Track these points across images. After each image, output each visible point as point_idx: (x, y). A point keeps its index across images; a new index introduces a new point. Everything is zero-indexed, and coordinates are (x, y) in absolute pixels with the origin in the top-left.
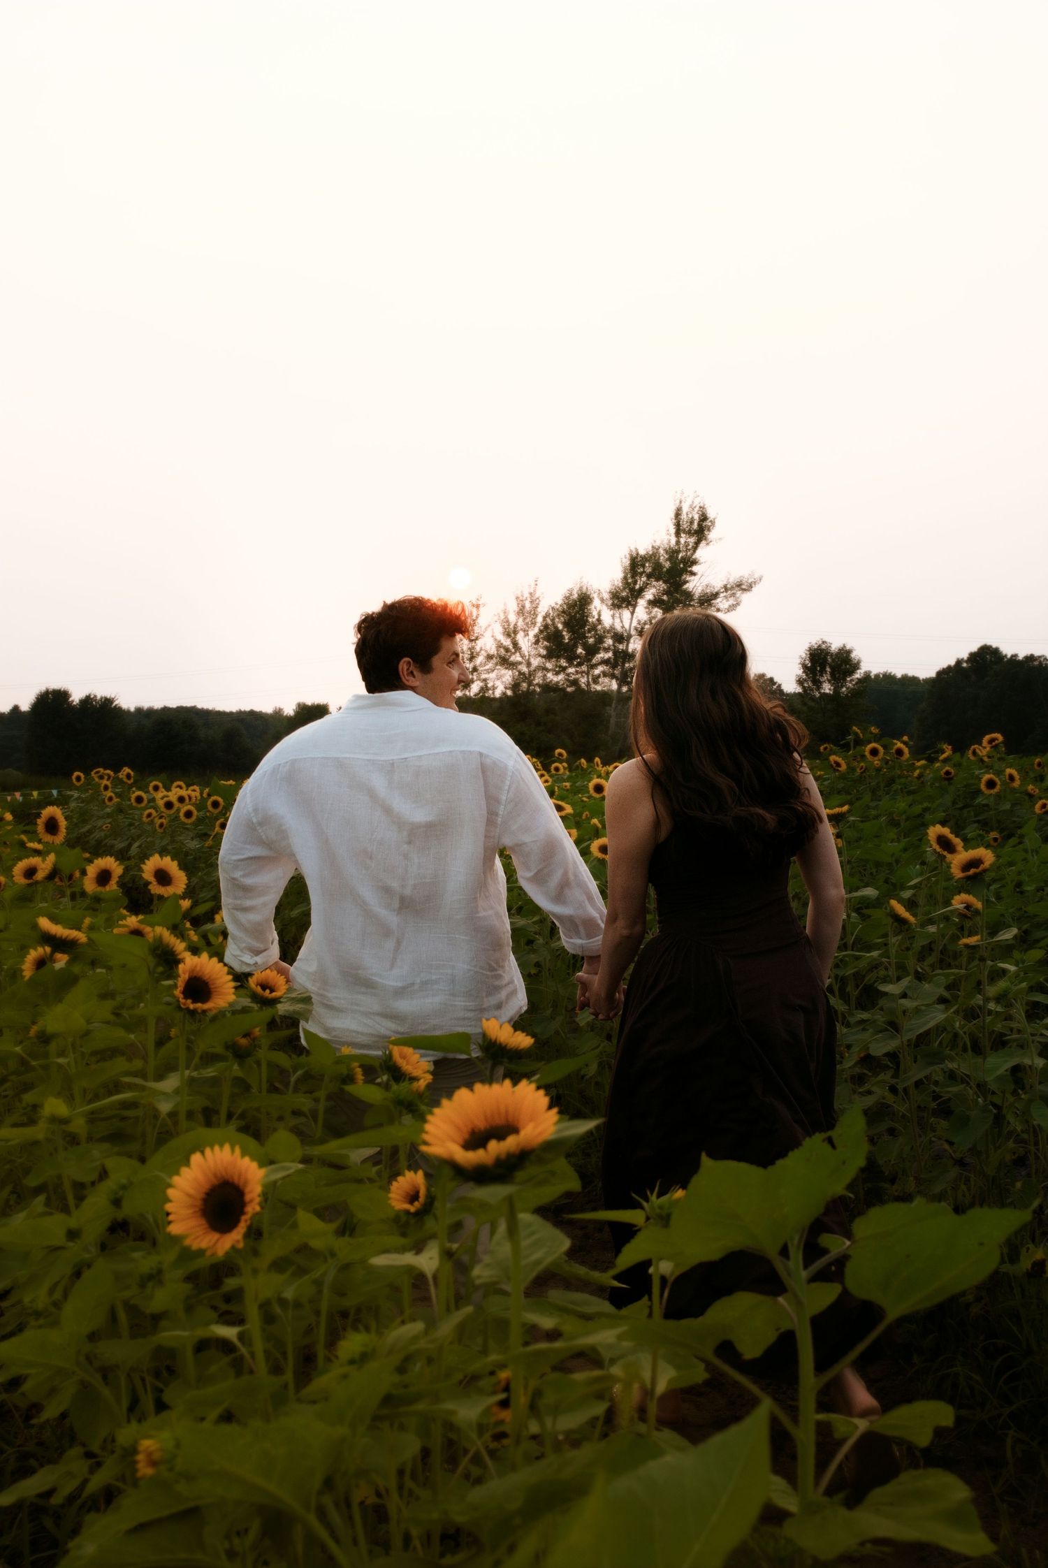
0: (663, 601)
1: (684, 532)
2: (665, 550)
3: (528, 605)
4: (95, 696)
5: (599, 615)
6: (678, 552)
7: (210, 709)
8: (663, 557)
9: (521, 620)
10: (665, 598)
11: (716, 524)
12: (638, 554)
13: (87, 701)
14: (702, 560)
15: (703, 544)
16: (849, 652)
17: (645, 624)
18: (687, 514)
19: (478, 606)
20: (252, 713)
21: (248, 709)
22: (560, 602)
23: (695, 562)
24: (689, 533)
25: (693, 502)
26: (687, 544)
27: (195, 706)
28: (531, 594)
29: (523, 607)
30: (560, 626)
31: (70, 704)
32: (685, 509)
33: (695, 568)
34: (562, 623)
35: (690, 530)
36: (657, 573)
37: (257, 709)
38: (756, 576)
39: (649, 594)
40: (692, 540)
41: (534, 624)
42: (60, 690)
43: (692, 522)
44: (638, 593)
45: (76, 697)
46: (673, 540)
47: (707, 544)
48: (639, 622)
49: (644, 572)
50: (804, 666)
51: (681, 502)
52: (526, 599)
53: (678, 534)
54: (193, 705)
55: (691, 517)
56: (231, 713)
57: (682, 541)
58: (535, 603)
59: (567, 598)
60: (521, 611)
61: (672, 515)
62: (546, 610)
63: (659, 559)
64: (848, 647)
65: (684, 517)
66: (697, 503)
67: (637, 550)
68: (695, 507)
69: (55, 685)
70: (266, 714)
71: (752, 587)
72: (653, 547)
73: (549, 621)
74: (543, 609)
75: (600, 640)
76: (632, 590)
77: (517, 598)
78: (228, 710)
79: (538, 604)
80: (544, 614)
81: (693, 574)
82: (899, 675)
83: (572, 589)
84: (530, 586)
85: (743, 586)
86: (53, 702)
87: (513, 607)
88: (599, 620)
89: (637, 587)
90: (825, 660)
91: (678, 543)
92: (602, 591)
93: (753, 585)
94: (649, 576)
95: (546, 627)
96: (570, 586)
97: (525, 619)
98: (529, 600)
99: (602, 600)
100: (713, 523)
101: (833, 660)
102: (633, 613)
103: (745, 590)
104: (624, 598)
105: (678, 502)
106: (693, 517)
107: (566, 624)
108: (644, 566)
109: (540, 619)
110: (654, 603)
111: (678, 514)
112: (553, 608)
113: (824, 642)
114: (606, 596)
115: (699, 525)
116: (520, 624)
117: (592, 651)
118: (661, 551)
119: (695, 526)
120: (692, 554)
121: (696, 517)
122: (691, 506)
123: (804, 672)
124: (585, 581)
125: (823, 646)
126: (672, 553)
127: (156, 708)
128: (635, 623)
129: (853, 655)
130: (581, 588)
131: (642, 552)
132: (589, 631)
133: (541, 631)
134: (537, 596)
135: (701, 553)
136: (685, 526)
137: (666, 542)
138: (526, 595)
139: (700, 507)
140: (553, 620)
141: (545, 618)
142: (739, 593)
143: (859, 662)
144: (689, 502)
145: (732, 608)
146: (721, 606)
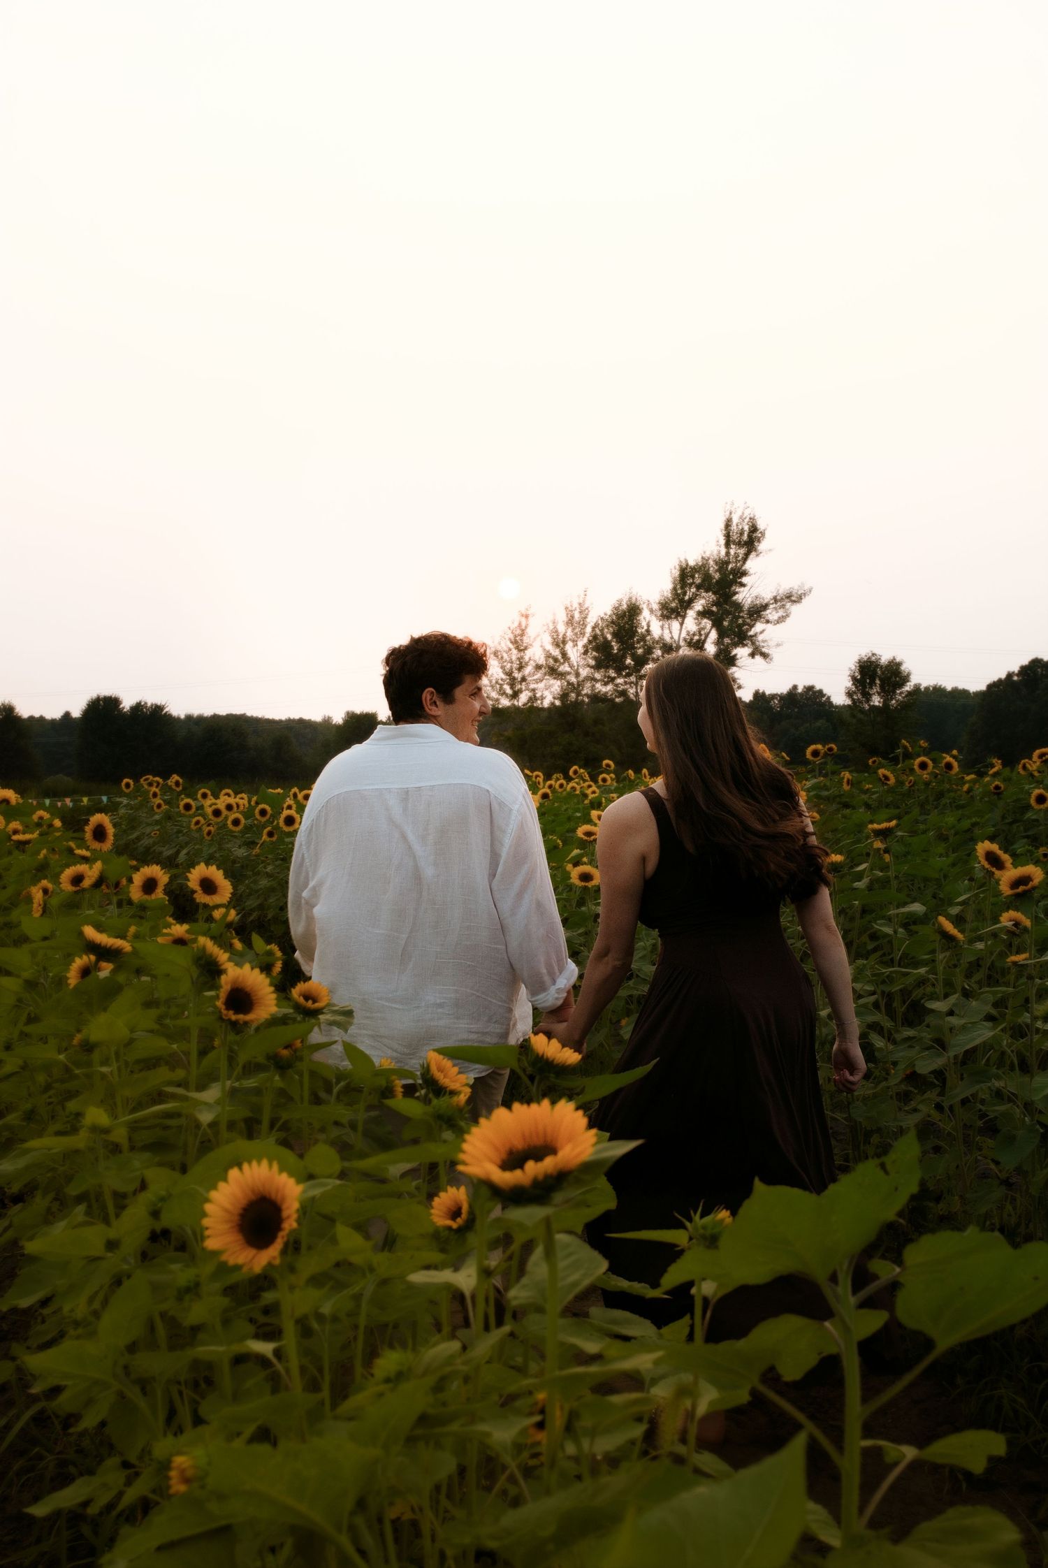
0: (713, 612)
1: (734, 543)
2: (716, 562)
3: (577, 615)
4: (146, 703)
5: (648, 626)
6: (728, 563)
7: (260, 717)
8: (713, 568)
9: (570, 630)
10: (714, 609)
11: (766, 535)
12: (687, 565)
13: (138, 708)
14: (751, 571)
15: (753, 555)
16: (899, 664)
17: (695, 634)
18: (737, 525)
19: (527, 617)
20: (301, 721)
21: (297, 717)
22: (609, 612)
23: (744, 574)
24: (739, 544)
25: (743, 513)
26: (736, 555)
27: (245, 714)
28: (580, 604)
29: (572, 617)
30: (609, 637)
31: (120, 711)
32: (735, 520)
33: (745, 580)
34: (610, 633)
35: (740, 541)
36: (706, 584)
37: (306, 717)
38: (806, 588)
39: (699, 605)
40: (742, 551)
41: (583, 634)
42: (111, 697)
43: (742, 533)
44: (687, 604)
45: (127, 703)
46: (723, 551)
47: (757, 555)
48: (688, 633)
49: (693, 583)
50: (854, 678)
51: (731, 513)
52: (575, 610)
53: (727, 545)
54: (242, 713)
55: (740, 527)
56: (280, 721)
57: (732, 552)
58: (584, 613)
59: (616, 608)
60: (570, 622)
61: (722, 526)
62: (595, 621)
63: (709, 570)
64: (898, 660)
65: (734, 527)
66: (747, 513)
67: (686, 561)
68: (745, 518)
69: (106, 691)
70: (315, 723)
71: (801, 599)
72: (703, 558)
73: (598, 632)
74: (592, 620)
75: (649, 650)
76: (681, 601)
77: (566, 608)
78: (277, 718)
79: (587, 614)
80: (592, 624)
81: (743, 585)
82: (949, 688)
83: (621, 600)
84: (579, 596)
85: (792, 598)
86: (103, 709)
87: (562, 617)
88: (648, 631)
89: (687, 598)
90: (875, 672)
91: (728, 554)
92: (652, 601)
93: (803, 597)
94: (698, 587)
95: (595, 637)
96: (619, 596)
97: (574, 629)
98: (578, 610)
99: (652, 611)
100: (763, 534)
101: (883, 673)
102: (682, 624)
103: (794, 601)
104: (673, 609)
105: (728, 513)
106: (743, 529)
107: (615, 635)
108: (693, 577)
109: (589, 630)
110: (703, 614)
111: (728, 525)
112: (602, 619)
113: (873, 654)
114: (656, 607)
115: (749, 536)
116: (569, 634)
117: (641, 662)
118: (711, 563)
119: (745, 537)
120: (742, 566)
121: (746, 528)
122: (741, 517)
123: (853, 684)
124: (634, 593)
125: (873, 659)
126: (722, 564)
127: (206, 715)
128: (684, 634)
129: (903, 668)
130: (630, 599)
131: (692, 563)
132: (638, 642)
133: (590, 642)
134: (586, 606)
135: (750, 565)
136: (735, 537)
137: (715, 553)
138: (576, 605)
139: (750, 519)
140: (602, 630)
141: (594, 628)
142: (788, 605)
143: (909, 675)
144: (739, 513)
145: (781, 620)
146: (771, 617)
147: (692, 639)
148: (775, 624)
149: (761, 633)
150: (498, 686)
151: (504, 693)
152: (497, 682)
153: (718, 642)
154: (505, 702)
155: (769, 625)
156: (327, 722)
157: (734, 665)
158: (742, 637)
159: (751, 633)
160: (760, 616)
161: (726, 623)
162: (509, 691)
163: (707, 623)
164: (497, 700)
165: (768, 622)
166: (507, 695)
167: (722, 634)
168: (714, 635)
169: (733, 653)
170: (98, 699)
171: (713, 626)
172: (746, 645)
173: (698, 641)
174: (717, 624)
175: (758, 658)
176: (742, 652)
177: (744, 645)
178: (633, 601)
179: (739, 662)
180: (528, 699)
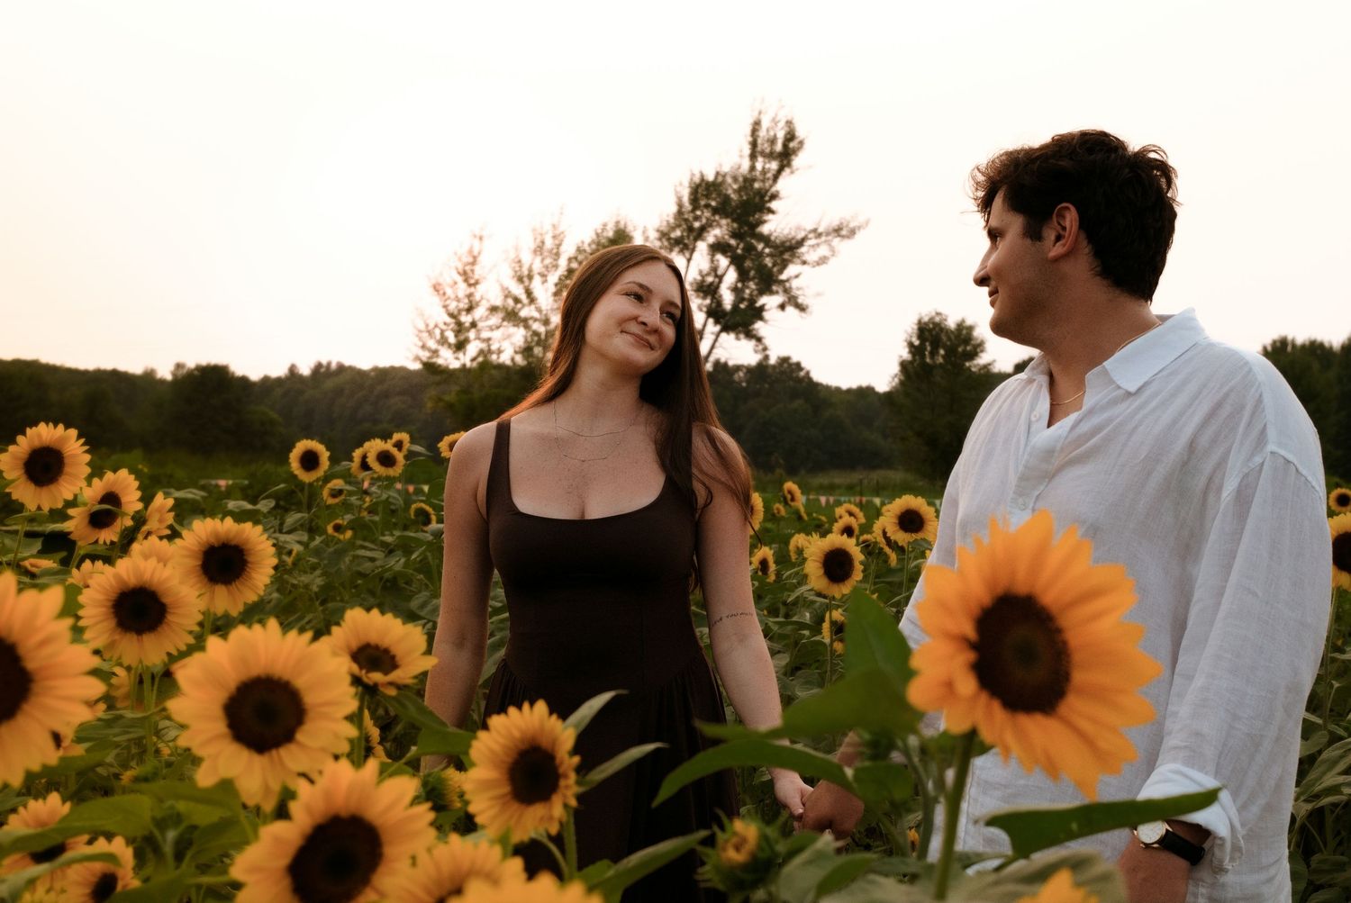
0: (729, 246)
1: (763, 154)
2: (735, 179)
3: (549, 243)
6: (754, 180)
8: (731, 190)
9: (538, 259)
10: (733, 242)
12: (702, 179)
14: (782, 194)
15: (787, 170)
16: (971, 328)
17: (708, 274)
18: (768, 130)
19: (481, 238)
22: (591, 240)
23: (774, 197)
24: (771, 156)
25: (776, 115)
26: (764, 172)
28: (554, 226)
29: (543, 243)
32: (765, 124)
33: (774, 205)
35: (771, 153)
36: (724, 209)
38: (861, 219)
39: (714, 234)
40: (774, 165)
41: (556, 266)
43: (773, 141)
44: (700, 234)
46: (746, 164)
47: (792, 172)
48: (700, 272)
49: (709, 206)
50: (911, 345)
51: (760, 113)
52: (547, 233)
53: (753, 156)
55: (772, 133)
57: (759, 166)
58: (558, 239)
59: (600, 235)
60: (539, 249)
61: (748, 130)
62: (572, 249)
63: (727, 189)
64: (969, 322)
65: (762, 133)
66: (783, 115)
67: (702, 174)
68: (779, 122)
71: (855, 233)
72: (720, 172)
74: (568, 250)
76: (690, 229)
77: (534, 230)
79: (562, 241)
80: (569, 255)
81: (771, 211)
83: (606, 223)
85: (843, 231)
87: (528, 244)
89: (697, 225)
90: (939, 337)
91: (753, 168)
93: (857, 231)
94: (715, 211)
97: (543, 260)
98: (550, 234)
100: (801, 143)
101: (949, 339)
103: (843, 237)
104: (680, 238)
105: (756, 114)
106: (775, 135)
108: (709, 197)
109: (563, 263)
110: (718, 247)
111: (756, 125)
112: (581, 249)
113: (938, 314)
114: (654, 234)
115: (785, 146)
116: (536, 265)
118: (729, 180)
119: (779, 147)
120: (771, 186)
121: (781, 135)
122: (775, 121)
123: (910, 352)
125: (937, 319)
126: (748, 181)
129: (974, 332)
130: (617, 223)
131: (709, 178)
133: (563, 278)
134: (561, 229)
135: (783, 185)
136: (763, 145)
137: (737, 166)
138: (547, 227)
139: (788, 122)
141: (570, 260)
142: (836, 242)
143: (982, 342)
144: (772, 114)
145: (822, 261)
146: (808, 257)
147: (703, 281)
148: (814, 267)
149: (797, 276)
150: (437, 332)
151: (443, 341)
152: (436, 326)
153: (735, 290)
154: (446, 357)
155: (806, 267)
156: (149, 377)
157: (761, 318)
158: (768, 282)
159: (783, 277)
160: (793, 255)
161: (747, 262)
162: (452, 339)
163: (723, 261)
164: (435, 352)
165: (804, 263)
166: (449, 346)
167: (743, 276)
168: (731, 276)
169: (759, 304)
171: (731, 263)
172: (777, 292)
173: (711, 284)
174: (737, 261)
175: (790, 309)
176: (770, 302)
177: (772, 293)
178: (622, 226)
179: (766, 315)
180: (481, 352)
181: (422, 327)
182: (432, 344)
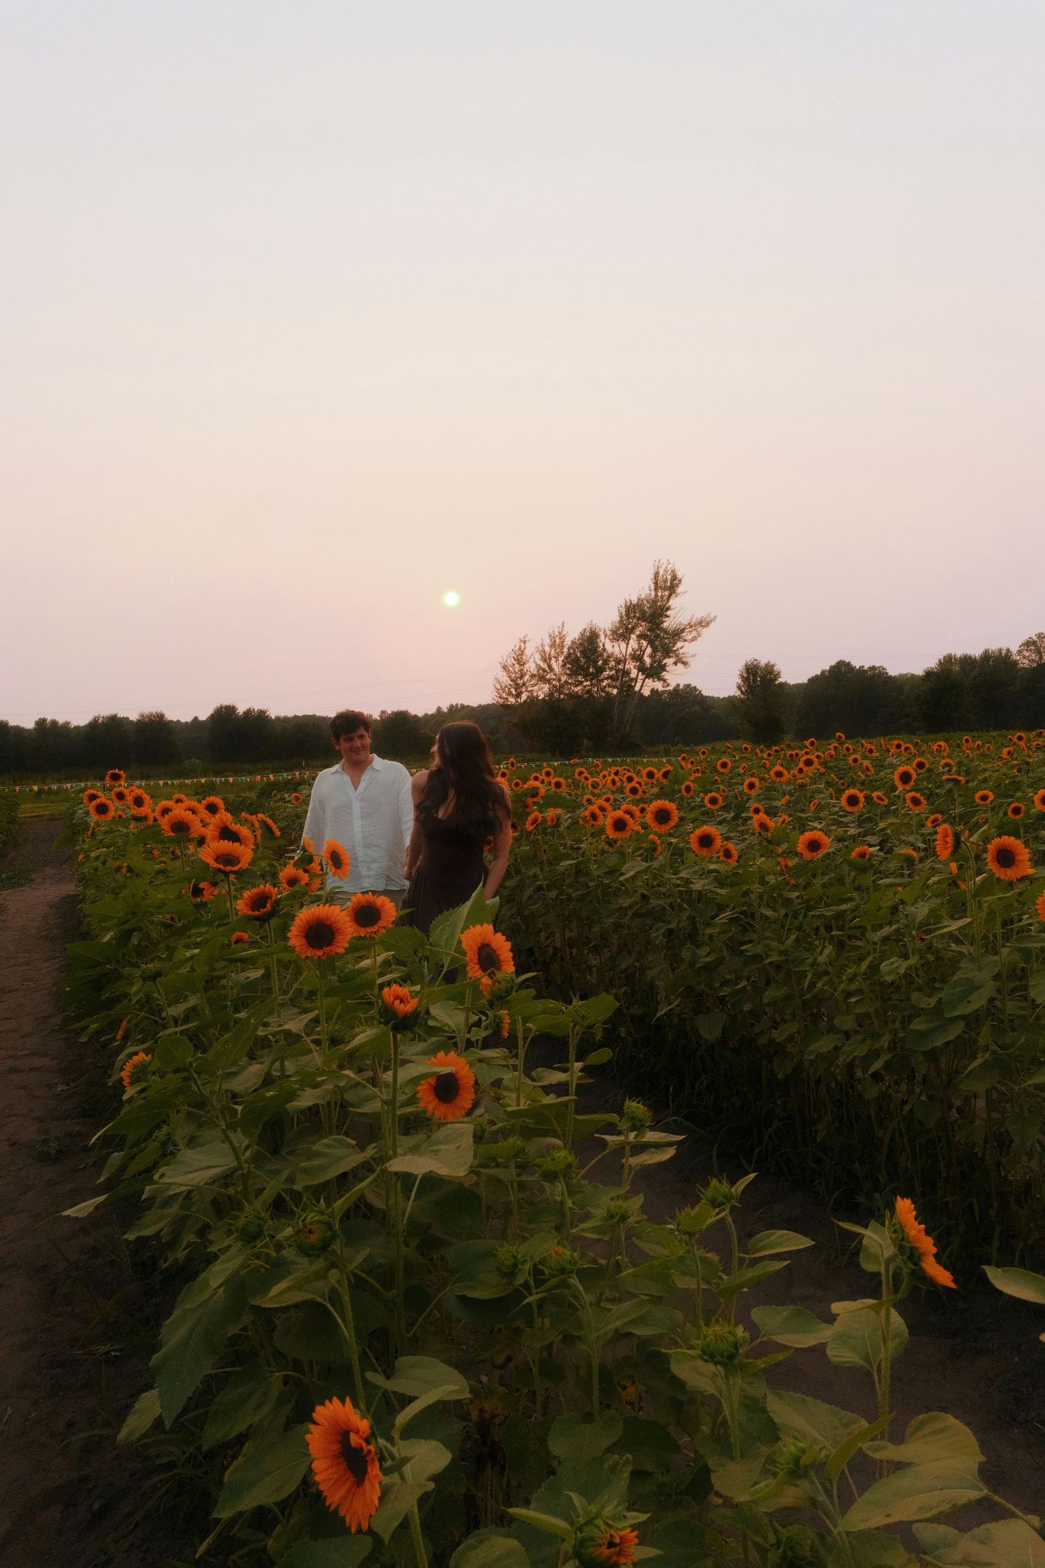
0: (647, 635)
1: (661, 588)
2: (648, 601)
3: (558, 640)
4: (254, 709)
5: (604, 646)
6: (658, 601)
8: (647, 606)
9: (553, 650)
10: (649, 633)
11: (683, 582)
12: (631, 603)
13: (248, 712)
14: (672, 607)
15: (674, 595)
16: (773, 666)
17: (637, 650)
18: (663, 576)
19: (525, 642)
22: (579, 637)
23: (668, 609)
24: (664, 589)
25: (667, 567)
26: (662, 597)
28: (560, 633)
29: (555, 641)
30: (579, 654)
31: (237, 715)
32: (661, 572)
33: (668, 613)
34: (580, 651)
35: (665, 587)
36: (643, 618)
38: (712, 616)
39: (639, 631)
40: (667, 593)
41: (563, 653)
42: (230, 706)
43: (665, 581)
44: (632, 630)
45: (241, 710)
46: (653, 594)
47: (677, 596)
48: (632, 650)
49: (635, 616)
50: (742, 677)
52: (557, 636)
53: (656, 589)
55: (665, 577)
57: (659, 594)
58: (562, 638)
59: (583, 634)
60: (553, 645)
61: (653, 577)
62: (570, 644)
63: (645, 607)
64: (773, 663)
65: (660, 578)
66: (670, 566)
67: (630, 601)
68: (669, 571)
69: (226, 703)
71: (710, 624)
72: (640, 598)
73: (572, 651)
74: (568, 642)
75: (606, 662)
76: (627, 628)
77: (550, 636)
79: (565, 639)
80: (568, 646)
81: (668, 617)
83: (586, 628)
84: (559, 627)
85: (703, 623)
86: (224, 715)
87: (547, 641)
88: (604, 650)
89: (630, 626)
90: (757, 673)
91: (656, 596)
92: (607, 629)
93: (711, 622)
94: (638, 619)
95: (569, 655)
96: (585, 625)
97: (556, 650)
98: (559, 637)
99: (607, 636)
100: (680, 581)
101: (763, 672)
102: (627, 644)
103: (704, 626)
104: (622, 633)
105: (657, 568)
106: (667, 578)
107: (583, 653)
108: (634, 612)
109: (565, 650)
110: (640, 637)
111: (657, 576)
112: (574, 642)
113: (756, 660)
114: (609, 633)
115: (671, 583)
116: (553, 652)
117: (600, 670)
118: (645, 602)
119: (669, 584)
120: (667, 604)
121: (669, 577)
122: (666, 571)
123: (743, 681)
124: (594, 622)
125: (756, 663)
126: (654, 602)
128: (630, 650)
129: (776, 669)
130: (592, 628)
131: (633, 602)
132: (599, 657)
133: (566, 658)
134: (564, 634)
135: (672, 602)
136: (661, 583)
137: (649, 595)
138: (556, 633)
139: (673, 571)
140: (574, 650)
141: (569, 648)
142: (700, 628)
143: (779, 673)
144: (664, 567)
145: (694, 639)
146: (687, 638)
147: (635, 654)
148: (691, 642)
149: (682, 648)
150: (507, 689)
151: (510, 694)
152: (506, 686)
153: (651, 656)
154: (512, 700)
155: (686, 643)
157: (665, 670)
158: (668, 652)
159: (675, 649)
160: (680, 637)
161: (657, 643)
162: (514, 693)
163: (645, 643)
164: (507, 699)
165: (685, 641)
166: (513, 695)
167: (655, 650)
168: (649, 650)
169: (664, 663)
170: (221, 707)
171: (649, 644)
172: (673, 657)
173: (639, 655)
174: (651, 643)
175: (681, 665)
176: (669, 661)
177: (670, 657)
178: (594, 629)
179: (667, 668)
180: (528, 697)
181: (499, 687)
182: (504, 695)
